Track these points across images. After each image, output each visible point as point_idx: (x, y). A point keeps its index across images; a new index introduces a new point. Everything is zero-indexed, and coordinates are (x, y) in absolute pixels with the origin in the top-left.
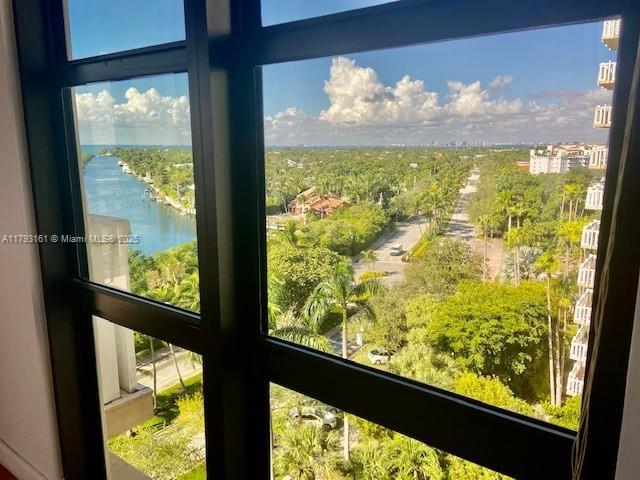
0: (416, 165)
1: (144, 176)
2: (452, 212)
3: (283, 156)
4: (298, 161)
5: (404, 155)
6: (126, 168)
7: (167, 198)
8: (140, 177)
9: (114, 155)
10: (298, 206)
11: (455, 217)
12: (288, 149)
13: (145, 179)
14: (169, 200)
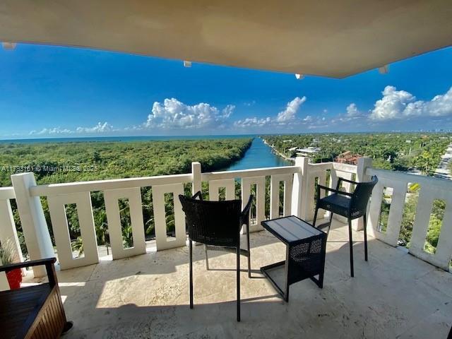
0: (410, 142)
2: (436, 167)
3: (331, 137)
4: (338, 139)
5: (401, 136)
7: (280, 153)
8: (270, 145)
9: (261, 138)
10: (339, 159)
11: (438, 170)
12: (333, 134)
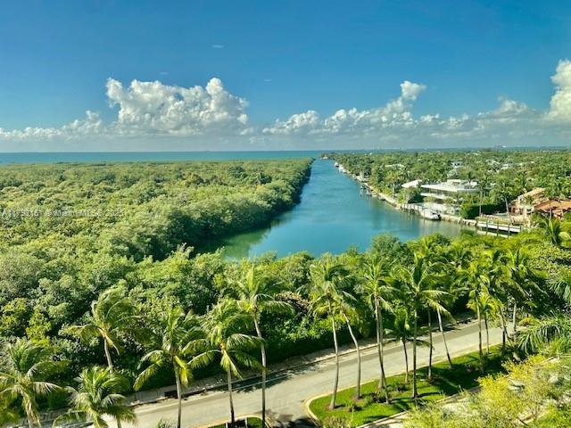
1: (357, 175)
3: (485, 157)
6: (341, 168)
7: (381, 194)
8: (354, 175)
9: (329, 158)
10: (518, 205)
12: (489, 150)
13: (358, 177)
14: (383, 196)
